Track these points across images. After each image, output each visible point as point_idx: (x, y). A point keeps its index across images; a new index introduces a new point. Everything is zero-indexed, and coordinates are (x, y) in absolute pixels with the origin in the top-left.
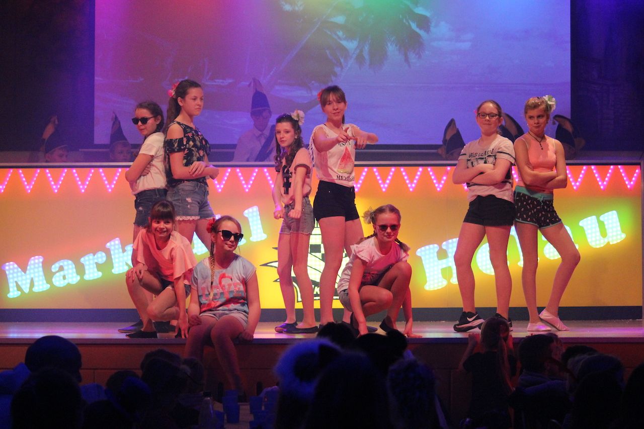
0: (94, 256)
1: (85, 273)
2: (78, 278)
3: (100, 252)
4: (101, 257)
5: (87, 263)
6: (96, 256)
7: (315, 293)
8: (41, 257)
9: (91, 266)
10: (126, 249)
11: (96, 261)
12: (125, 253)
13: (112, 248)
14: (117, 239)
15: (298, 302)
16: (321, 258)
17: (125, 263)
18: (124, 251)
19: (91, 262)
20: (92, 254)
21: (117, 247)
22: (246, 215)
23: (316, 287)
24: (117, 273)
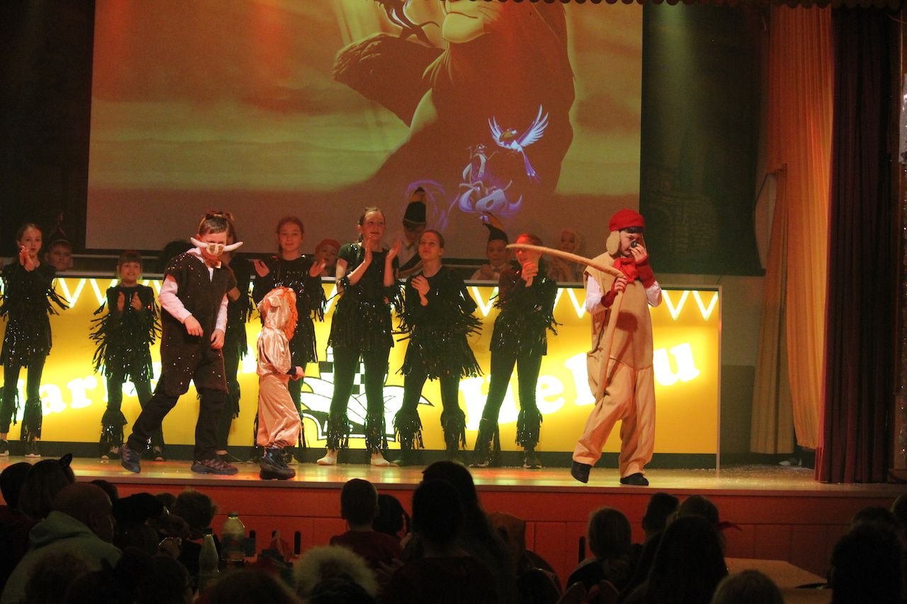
0: (82, 380)
1: (72, 400)
2: (65, 405)
5: (75, 388)
9: (80, 393)
11: (85, 386)
15: (318, 440)
20: (80, 378)
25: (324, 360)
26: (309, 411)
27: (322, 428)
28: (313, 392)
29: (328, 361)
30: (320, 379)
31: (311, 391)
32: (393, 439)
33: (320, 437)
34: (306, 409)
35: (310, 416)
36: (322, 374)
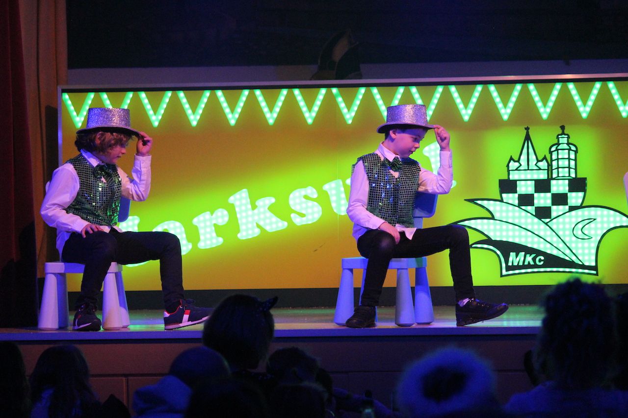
0: (212, 215)
1: (199, 240)
2: (190, 246)
3: (220, 209)
4: (221, 217)
5: (202, 225)
6: (214, 215)
7: (526, 263)
8: (136, 217)
9: (208, 230)
10: (257, 204)
11: (214, 222)
12: (256, 211)
13: (237, 203)
14: (245, 190)
15: (502, 276)
16: (534, 214)
17: (255, 225)
18: (254, 207)
19: (208, 223)
20: (208, 212)
21: (244, 201)
22: (427, 154)
23: (528, 256)
24: (244, 238)
25: (507, 178)
26: (489, 241)
27: (507, 261)
28: (493, 218)
29: (511, 178)
30: (502, 201)
31: (490, 216)
32: (594, 272)
33: (504, 272)
34: (486, 238)
35: (491, 247)
36: (504, 195)
